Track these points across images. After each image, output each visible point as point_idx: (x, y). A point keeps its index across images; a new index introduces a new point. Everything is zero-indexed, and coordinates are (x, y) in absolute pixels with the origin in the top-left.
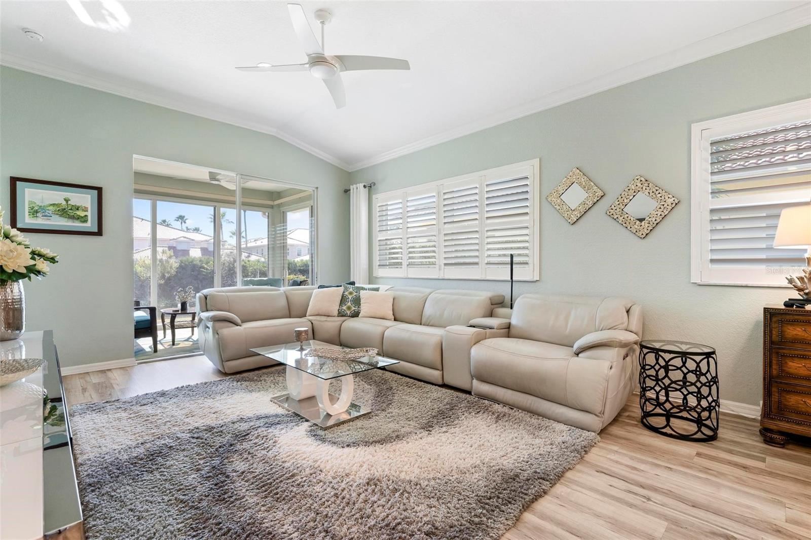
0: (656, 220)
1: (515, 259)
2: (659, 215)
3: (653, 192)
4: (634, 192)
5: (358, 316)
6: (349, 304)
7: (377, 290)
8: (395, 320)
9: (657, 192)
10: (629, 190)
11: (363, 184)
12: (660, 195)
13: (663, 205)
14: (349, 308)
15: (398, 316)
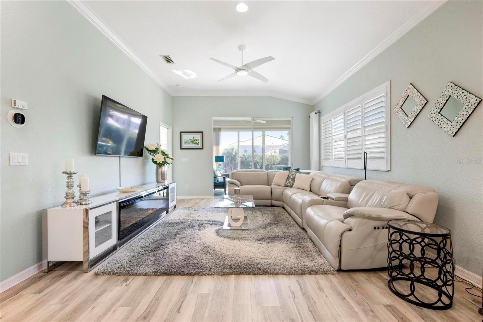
0: (462, 120)
1: (368, 156)
2: (465, 114)
3: (460, 95)
4: (447, 97)
5: (292, 187)
6: (290, 180)
7: (308, 173)
8: (310, 191)
9: (464, 94)
10: (443, 95)
11: (315, 112)
12: (465, 97)
13: (468, 105)
14: (290, 182)
15: (312, 189)
